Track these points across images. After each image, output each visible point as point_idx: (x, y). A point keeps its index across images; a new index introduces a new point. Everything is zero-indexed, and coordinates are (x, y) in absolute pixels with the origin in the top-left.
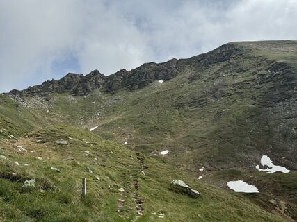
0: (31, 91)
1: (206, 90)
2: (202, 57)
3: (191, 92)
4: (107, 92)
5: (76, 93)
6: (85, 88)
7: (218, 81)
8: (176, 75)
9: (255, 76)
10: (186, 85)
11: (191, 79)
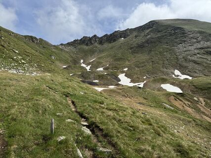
0: (69, 44)
1: (144, 41)
2: (141, 27)
3: (137, 42)
4: (100, 44)
5: (87, 45)
6: (91, 42)
7: (149, 36)
8: (129, 35)
9: (166, 34)
10: (134, 39)
11: (136, 37)
